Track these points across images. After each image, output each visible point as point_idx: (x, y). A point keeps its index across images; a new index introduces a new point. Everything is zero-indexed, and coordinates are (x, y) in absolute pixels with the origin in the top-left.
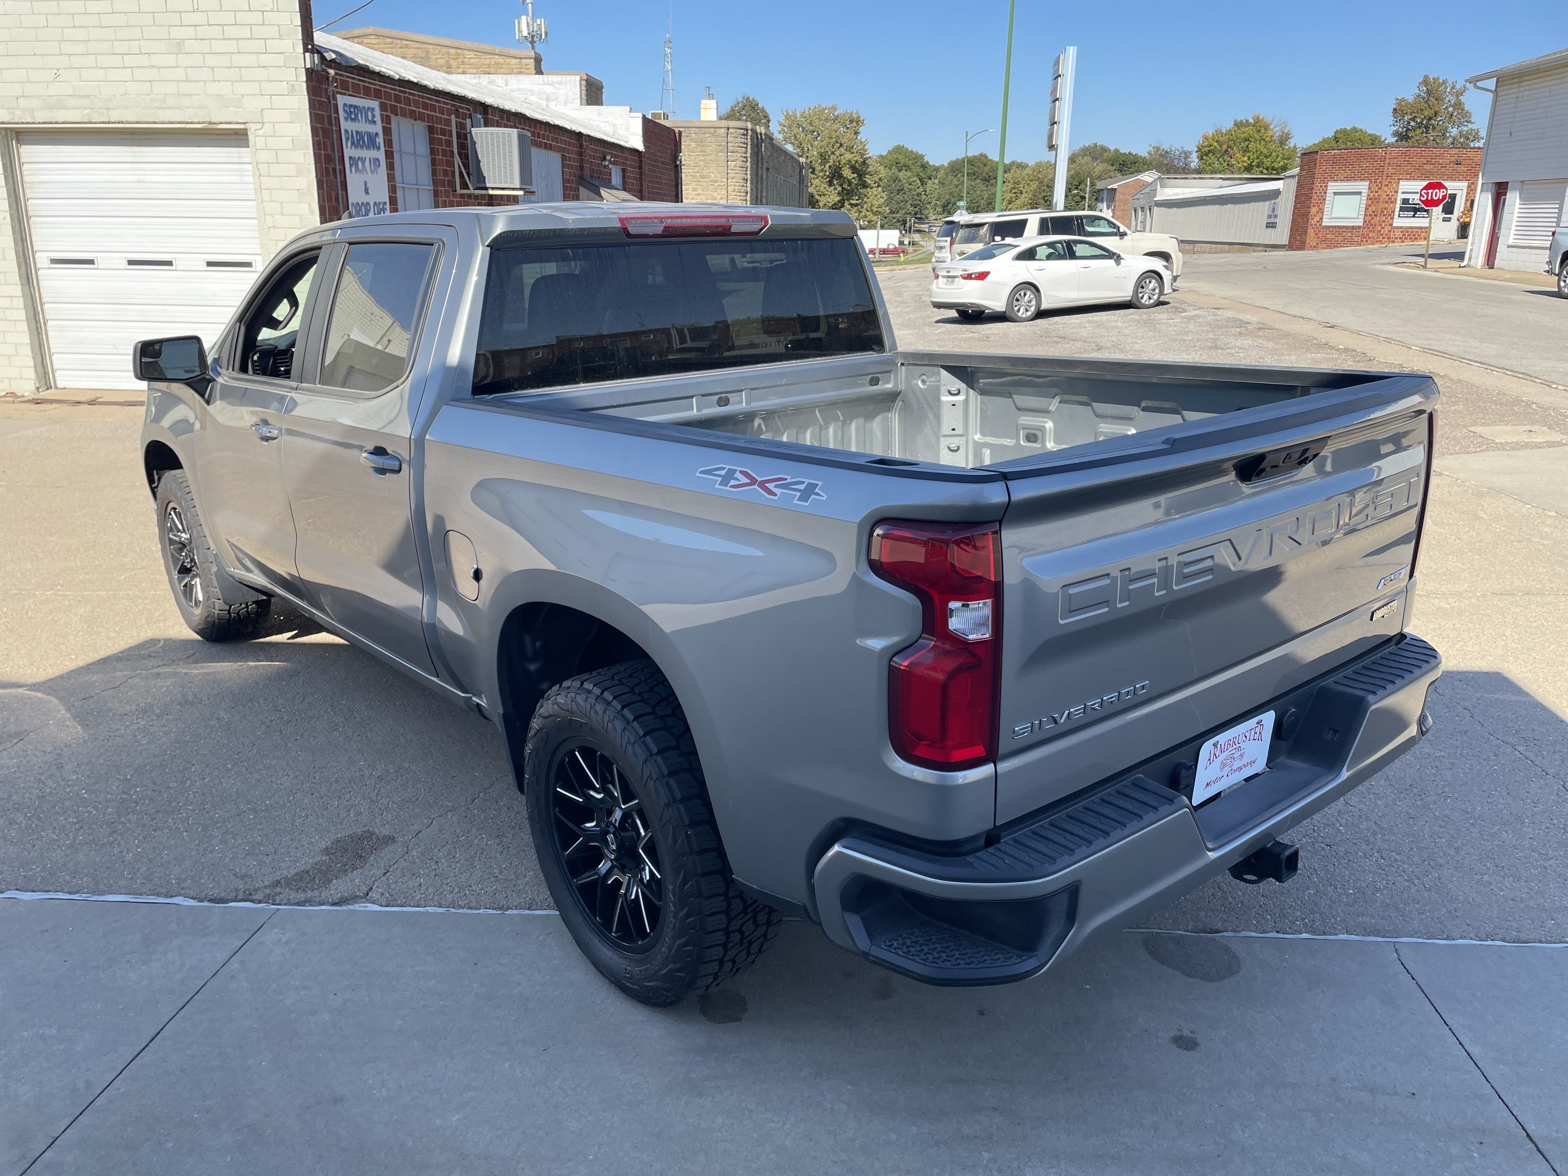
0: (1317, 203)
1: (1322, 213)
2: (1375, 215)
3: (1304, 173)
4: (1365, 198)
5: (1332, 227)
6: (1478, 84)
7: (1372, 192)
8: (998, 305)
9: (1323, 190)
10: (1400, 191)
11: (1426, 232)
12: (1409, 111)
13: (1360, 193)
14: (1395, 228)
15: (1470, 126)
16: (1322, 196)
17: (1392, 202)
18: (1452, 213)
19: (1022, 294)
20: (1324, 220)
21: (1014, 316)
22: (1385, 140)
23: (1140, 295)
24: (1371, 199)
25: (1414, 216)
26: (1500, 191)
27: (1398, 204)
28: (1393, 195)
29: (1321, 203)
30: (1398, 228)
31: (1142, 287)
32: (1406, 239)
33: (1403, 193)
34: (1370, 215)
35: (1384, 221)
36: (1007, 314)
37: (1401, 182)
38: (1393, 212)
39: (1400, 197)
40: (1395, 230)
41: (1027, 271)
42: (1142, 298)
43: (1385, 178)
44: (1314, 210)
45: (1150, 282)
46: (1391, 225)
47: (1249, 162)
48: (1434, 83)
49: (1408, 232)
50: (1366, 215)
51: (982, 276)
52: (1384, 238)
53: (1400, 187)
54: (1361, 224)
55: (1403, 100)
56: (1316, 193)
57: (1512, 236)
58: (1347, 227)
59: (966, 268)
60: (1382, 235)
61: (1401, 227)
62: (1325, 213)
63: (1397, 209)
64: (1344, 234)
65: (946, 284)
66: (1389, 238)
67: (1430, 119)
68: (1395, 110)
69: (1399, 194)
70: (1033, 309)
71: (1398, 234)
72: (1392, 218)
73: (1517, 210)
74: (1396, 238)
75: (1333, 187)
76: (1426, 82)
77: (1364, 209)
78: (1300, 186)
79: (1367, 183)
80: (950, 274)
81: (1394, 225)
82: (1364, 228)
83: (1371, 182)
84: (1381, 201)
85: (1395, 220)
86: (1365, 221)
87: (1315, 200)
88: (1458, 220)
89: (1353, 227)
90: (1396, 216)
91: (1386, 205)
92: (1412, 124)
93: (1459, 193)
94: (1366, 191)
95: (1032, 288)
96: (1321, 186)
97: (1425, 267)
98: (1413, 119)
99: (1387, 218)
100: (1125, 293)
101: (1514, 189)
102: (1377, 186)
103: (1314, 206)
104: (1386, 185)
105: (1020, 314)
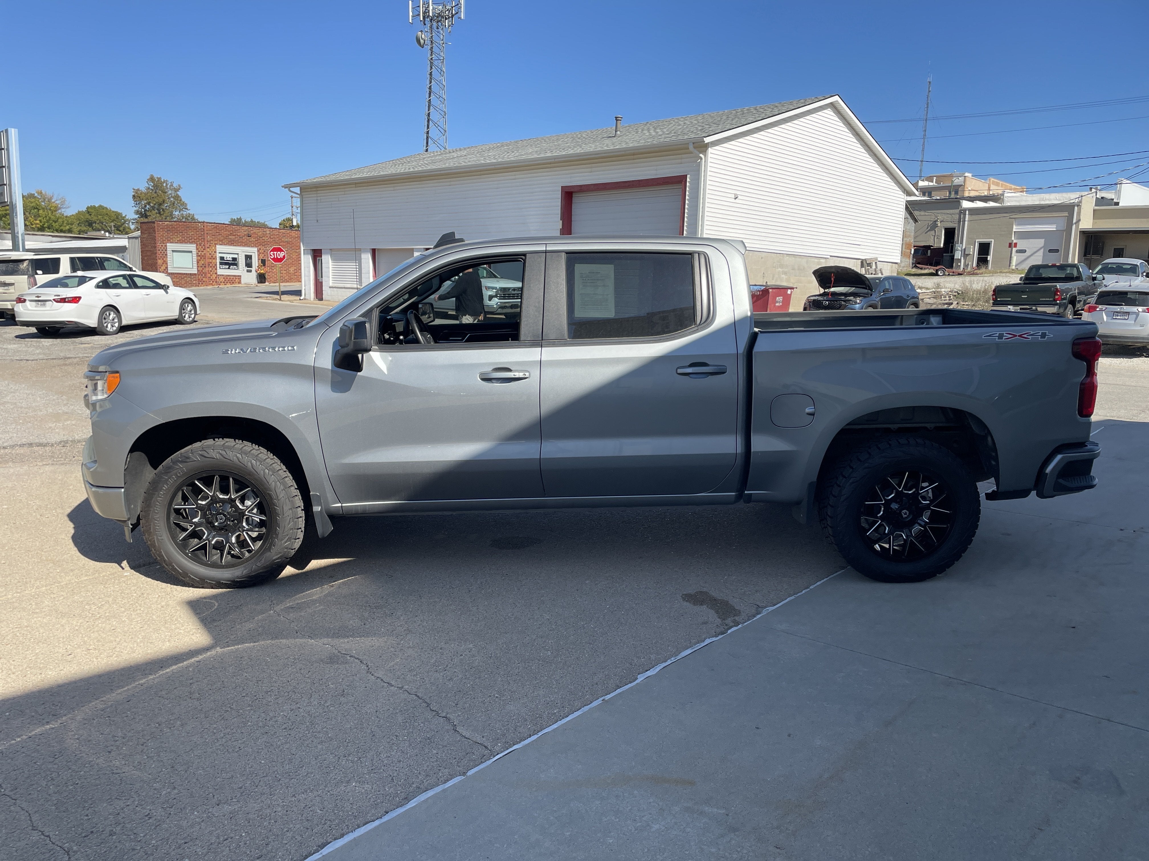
0: (161, 257)
1: (167, 264)
2: (204, 267)
3: (145, 236)
4: (196, 255)
5: (176, 273)
6: (291, 189)
7: (199, 251)
8: (92, 322)
9: (164, 248)
10: (217, 252)
11: (238, 279)
12: (144, 198)
13: (191, 252)
14: (219, 275)
15: (188, 212)
16: (164, 253)
17: (214, 259)
18: (251, 267)
19: (108, 314)
20: (169, 269)
21: (104, 331)
22: (126, 216)
23: (184, 315)
24: (199, 256)
25: (229, 268)
26: (317, 254)
27: (218, 261)
28: (213, 254)
29: (164, 257)
30: (221, 275)
31: (184, 310)
32: (227, 282)
33: (220, 253)
34: (201, 267)
35: (211, 271)
36: (97, 329)
37: (217, 246)
38: (216, 265)
39: (218, 255)
40: (220, 277)
41: (109, 296)
42: (185, 317)
43: (206, 242)
44: (160, 262)
45: (188, 306)
46: (216, 273)
47: (41, 224)
48: (158, 181)
49: (227, 278)
50: (198, 267)
51: (76, 300)
52: (213, 282)
53: (217, 249)
54: (196, 272)
55: (138, 190)
56: (159, 250)
57: (331, 282)
58: (186, 274)
59: (58, 294)
60: (212, 280)
61: (223, 275)
62: (169, 264)
63: (218, 264)
64: (185, 278)
65: (36, 307)
66: (216, 282)
67: (160, 204)
68: (134, 196)
69: (217, 254)
70: (117, 325)
71: (222, 279)
72: (216, 269)
73: (331, 266)
74: (221, 282)
75: (170, 246)
76: (152, 179)
77: (196, 263)
78: (143, 245)
79: (195, 245)
80: (40, 299)
81: (218, 274)
82: (199, 275)
83: (197, 245)
84: (206, 258)
85: (218, 271)
86: (198, 271)
87: (160, 255)
88: (256, 271)
89: (191, 274)
90: (218, 268)
91: (210, 261)
92: (148, 206)
93: (253, 255)
94: (195, 250)
95: (114, 310)
96: (162, 246)
97: (280, 300)
98: (149, 203)
99: (212, 269)
100: (174, 313)
101: (326, 253)
102: (202, 247)
103: (160, 259)
104: (208, 248)
105: (108, 329)
